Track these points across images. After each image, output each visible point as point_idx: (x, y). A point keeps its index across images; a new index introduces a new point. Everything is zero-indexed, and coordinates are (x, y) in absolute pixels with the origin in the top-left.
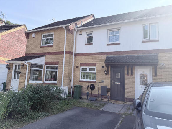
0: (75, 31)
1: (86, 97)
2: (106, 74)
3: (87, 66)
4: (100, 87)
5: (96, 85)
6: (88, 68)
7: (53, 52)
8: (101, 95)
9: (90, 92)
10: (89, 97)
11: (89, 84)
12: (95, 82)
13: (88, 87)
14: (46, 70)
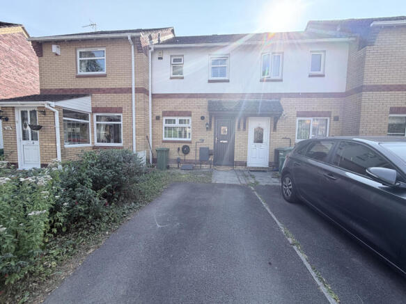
0: (150, 51)
1: (176, 166)
2: (207, 128)
3: (175, 116)
4: (198, 149)
5: (192, 147)
6: (177, 119)
7: (108, 89)
8: (200, 160)
9: (182, 158)
10: (181, 166)
11: (181, 146)
12: (190, 142)
13: (179, 149)
14: (95, 122)
